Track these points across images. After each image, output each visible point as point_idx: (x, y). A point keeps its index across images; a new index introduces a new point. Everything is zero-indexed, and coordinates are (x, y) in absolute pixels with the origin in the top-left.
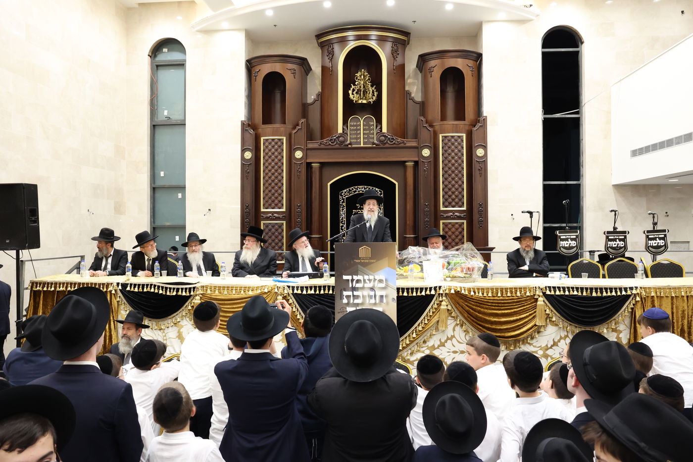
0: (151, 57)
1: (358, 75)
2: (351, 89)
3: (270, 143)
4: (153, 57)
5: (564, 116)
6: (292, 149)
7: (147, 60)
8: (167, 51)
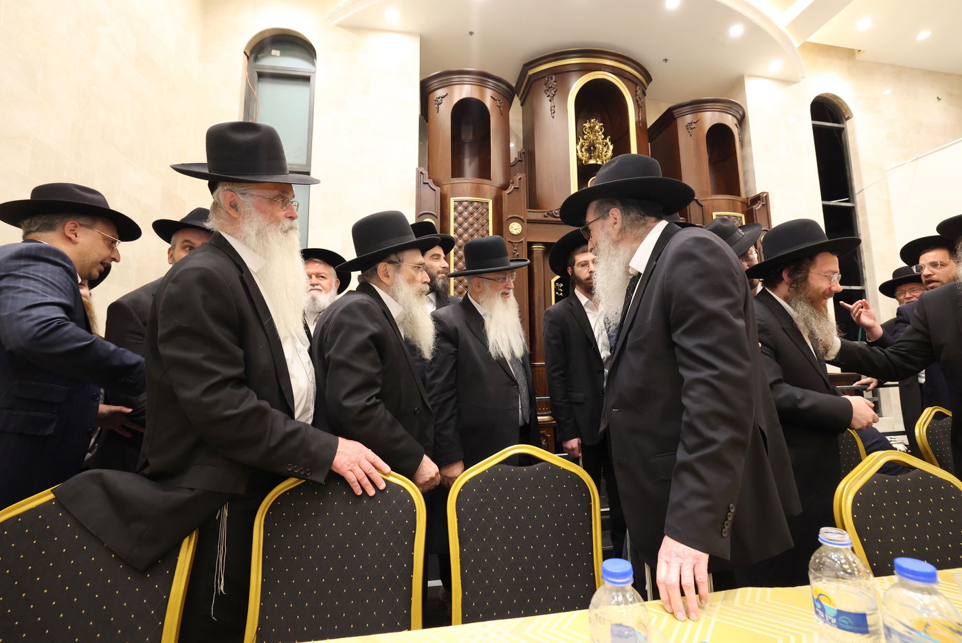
0: (248, 58)
1: (587, 125)
2: (580, 144)
3: (466, 208)
4: (252, 58)
5: (839, 204)
6: (504, 219)
7: (240, 62)
8: (279, 55)
